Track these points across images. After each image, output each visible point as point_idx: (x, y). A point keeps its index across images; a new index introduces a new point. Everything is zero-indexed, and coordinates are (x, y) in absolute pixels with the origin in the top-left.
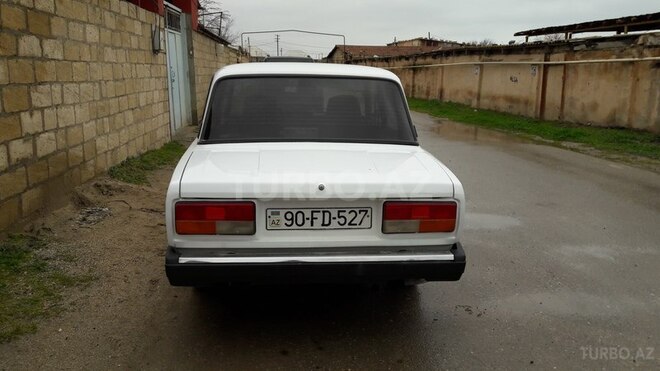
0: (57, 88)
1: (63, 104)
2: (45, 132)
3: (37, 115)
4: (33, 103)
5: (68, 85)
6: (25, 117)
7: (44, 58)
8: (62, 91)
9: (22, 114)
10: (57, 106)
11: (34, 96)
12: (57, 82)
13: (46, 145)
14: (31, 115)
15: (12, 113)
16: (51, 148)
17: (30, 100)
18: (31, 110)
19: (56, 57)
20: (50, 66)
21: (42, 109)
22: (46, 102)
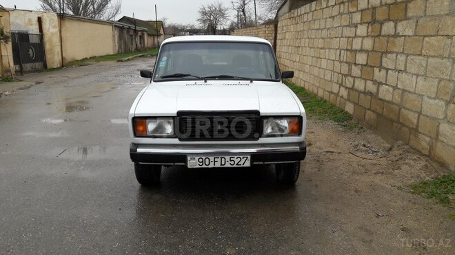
0: (402, 58)
1: (405, 71)
2: (386, 84)
3: (383, 72)
4: (383, 64)
5: (412, 57)
6: (376, 70)
7: (396, 35)
8: (406, 60)
9: (375, 68)
10: (399, 71)
11: (384, 60)
12: (403, 53)
13: (385, 93)
14: (380, 71)
15: (371, 66)
16: (388, 97)
17: (381, 61)
18: (381, 67)
19: (406, 34)
20: (400, 41)
21: (387, 70)
22: (391, 66)
